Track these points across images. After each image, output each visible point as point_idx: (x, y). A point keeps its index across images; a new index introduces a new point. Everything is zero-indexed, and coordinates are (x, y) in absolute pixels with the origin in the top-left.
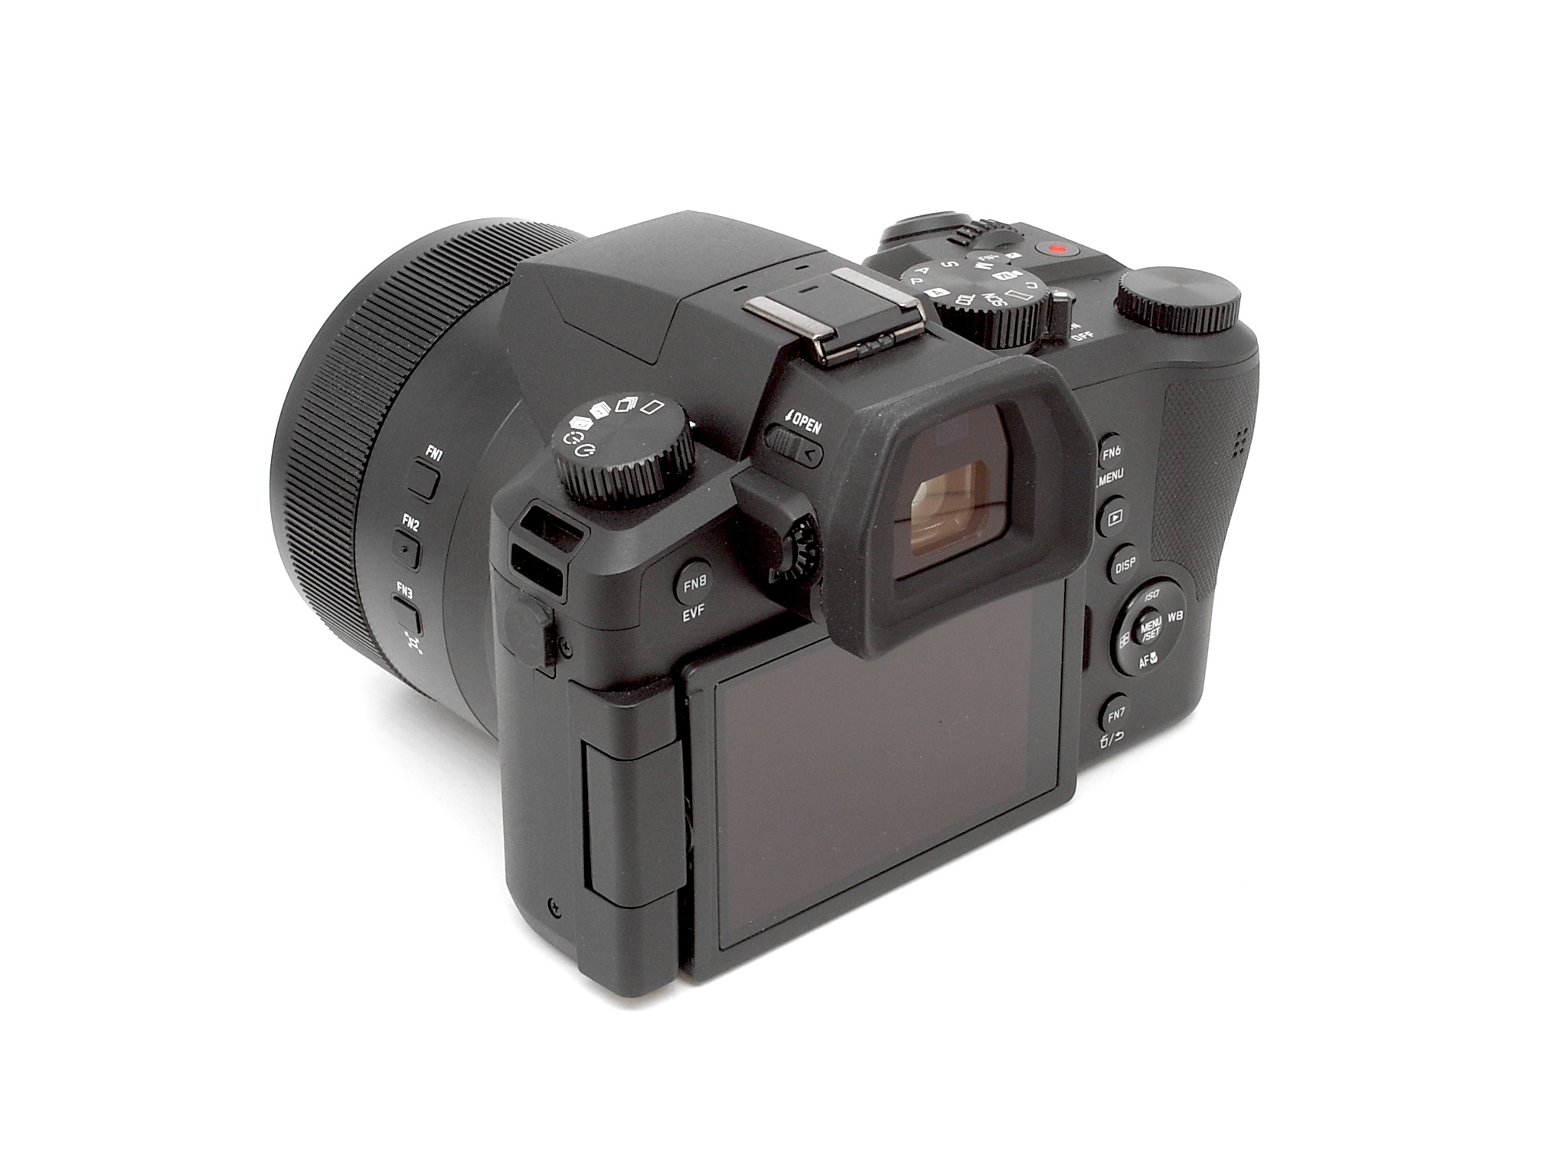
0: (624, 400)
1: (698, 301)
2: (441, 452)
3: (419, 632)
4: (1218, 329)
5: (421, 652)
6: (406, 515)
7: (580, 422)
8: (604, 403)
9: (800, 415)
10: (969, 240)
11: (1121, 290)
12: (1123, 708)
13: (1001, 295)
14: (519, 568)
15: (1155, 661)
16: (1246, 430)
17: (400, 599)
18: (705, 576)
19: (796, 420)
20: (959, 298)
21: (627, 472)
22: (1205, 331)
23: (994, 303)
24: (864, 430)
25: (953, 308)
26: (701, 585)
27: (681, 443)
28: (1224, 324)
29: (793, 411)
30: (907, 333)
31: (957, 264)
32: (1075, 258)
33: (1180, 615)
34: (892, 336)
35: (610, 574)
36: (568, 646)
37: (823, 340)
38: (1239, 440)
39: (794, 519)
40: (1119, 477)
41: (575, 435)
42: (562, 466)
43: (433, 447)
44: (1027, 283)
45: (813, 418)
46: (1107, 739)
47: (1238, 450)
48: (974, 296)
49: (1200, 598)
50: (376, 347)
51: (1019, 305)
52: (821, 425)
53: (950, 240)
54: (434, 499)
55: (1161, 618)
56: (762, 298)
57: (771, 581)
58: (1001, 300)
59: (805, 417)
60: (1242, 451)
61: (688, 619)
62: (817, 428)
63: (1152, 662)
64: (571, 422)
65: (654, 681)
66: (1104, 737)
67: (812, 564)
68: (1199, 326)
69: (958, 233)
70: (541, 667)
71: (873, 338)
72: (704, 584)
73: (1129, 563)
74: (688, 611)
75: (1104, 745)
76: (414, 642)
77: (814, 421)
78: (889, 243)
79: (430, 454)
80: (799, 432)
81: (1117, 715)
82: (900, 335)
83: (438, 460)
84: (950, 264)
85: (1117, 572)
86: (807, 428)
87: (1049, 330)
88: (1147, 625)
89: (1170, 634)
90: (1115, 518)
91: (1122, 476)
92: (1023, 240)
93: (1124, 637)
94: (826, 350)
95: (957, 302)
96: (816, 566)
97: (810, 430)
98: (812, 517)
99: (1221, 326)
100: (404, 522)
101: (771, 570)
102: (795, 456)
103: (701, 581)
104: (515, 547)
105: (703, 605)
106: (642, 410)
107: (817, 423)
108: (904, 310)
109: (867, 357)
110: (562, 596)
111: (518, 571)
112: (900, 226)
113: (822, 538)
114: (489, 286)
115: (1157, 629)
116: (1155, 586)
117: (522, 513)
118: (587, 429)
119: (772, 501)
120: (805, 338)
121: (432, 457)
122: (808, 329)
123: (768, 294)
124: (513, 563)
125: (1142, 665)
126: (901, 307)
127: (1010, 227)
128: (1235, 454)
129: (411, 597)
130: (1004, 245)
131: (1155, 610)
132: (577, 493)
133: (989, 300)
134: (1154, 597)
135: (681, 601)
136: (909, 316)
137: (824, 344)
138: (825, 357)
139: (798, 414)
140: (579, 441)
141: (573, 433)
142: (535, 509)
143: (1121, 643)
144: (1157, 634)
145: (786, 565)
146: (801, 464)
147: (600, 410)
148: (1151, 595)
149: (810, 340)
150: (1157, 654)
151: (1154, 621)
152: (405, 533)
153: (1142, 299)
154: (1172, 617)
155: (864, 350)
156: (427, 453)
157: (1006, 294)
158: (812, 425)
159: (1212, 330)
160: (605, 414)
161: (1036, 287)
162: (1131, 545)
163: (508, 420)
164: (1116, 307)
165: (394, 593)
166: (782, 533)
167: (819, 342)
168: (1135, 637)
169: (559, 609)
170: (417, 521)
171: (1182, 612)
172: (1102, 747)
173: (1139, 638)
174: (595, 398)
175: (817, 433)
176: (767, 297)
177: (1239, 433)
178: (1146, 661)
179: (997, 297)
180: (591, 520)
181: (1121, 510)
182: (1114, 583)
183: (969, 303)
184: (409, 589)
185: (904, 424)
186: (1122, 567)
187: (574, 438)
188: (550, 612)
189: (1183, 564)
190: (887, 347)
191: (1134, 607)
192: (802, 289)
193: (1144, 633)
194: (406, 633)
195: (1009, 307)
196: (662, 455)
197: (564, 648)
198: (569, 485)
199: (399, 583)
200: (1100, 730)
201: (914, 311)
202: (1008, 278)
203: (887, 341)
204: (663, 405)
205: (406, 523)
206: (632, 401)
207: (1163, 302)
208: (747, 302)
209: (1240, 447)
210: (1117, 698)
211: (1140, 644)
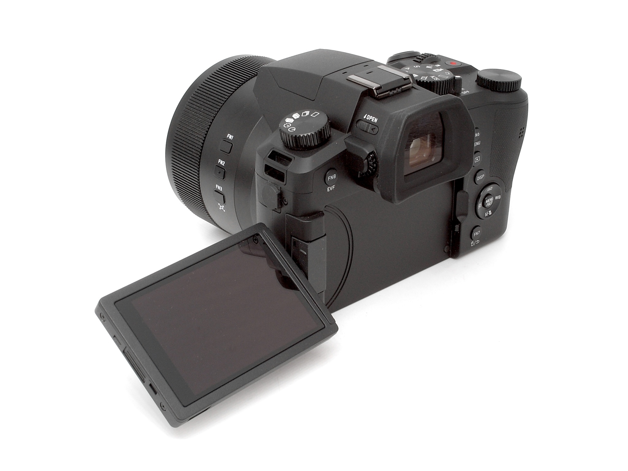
0: (304, 112)
1: (330, 77)
2: (233, 136)
3: (224, 203)
4: (514, 90)
5: (224, 211)
6: (220, 160)
7: (289, 120)
8: (297, 113)
9: (369, 116)
10: (421, 60)
11: (478, 76)
12: (479, 231)
13: (437, 77)
14: (267, 173)
15: (491, 214)
16: (524, 128)
17: (217, 191)
18: (335, 175)
19: (368, 118)
20: (422, 77)
21: (308, 137)
22: (509, 90)
23: (435, 79)
24: (394, 120)
25: (420, 81)
26: (334, 178)
27: (327, 126)
28: (516, 88)
29: (366, 115)
30: (406, 88)
31: (419, 67)
32: (460, 66)
33: (499, 197)
34: (401, 88)
35: (303, 173)
36: (286, 201)
37: (377, 89)
38: (521, 132)
39: (368, 153)
40: (479, 144)
41: (288, 124)
42: (284, 135)
43: (229, 135)
44: (446, 73)
45: (374, 117)
46: (473, 243)
47: (521, 135)
48: (427, 77)
49: (506, 191)
50: (207, 99)
51: (444, 80)
52: (377, 119)
53: (414, 60)
54: (230, 153)
55: (493, 198)
56: (353, 75)
57: (359, 177)
58: (437, 78)
59: (371, 117)
60: (522, 136)
61: (329, 191)
62: (376, 120)
63: (489, 214)
64: (286, 120)
65: (317, 213)
66: (472, 242)
67: (374, 170)
68: (507, 89)
69: (417, 58)
70: (276, 209)
71: (394, 89)
72: (335, 178)
73: (482, 176)
74: (329, 188)
75: (472, 245)
76: (222, 207)
77: (374, 118)
78: (390, 63)
79: (228, 137)
80: (369, 122)
81: (477, 234)
82: (404, 88)
83: (232, 139)
84: (417, 67)
85: (478, 180)
86: (372, 121)
87: (454, 90)
88: (488, 200)
89: (496, 204)
90: (477, 159)
91: (480, 144)
92: (440, 61)
93: (480, 204)
94: (378, 92)
95: (421, 79)
96: (376, 171)
97: (373, 121)
98: (375, 152)
99: (515, 89)
100: (219, 163)
101: (360, 172)
102: (368, 130)
103: (334, 176)
104: (266, 165)
105: (334, 186)
106: (311, 115)
107: (376, 119)
108: (405, 79)
109: (392, 96)
110: (284, 182)
111: (267, 174)
112: (394, 56)
113: (378, 159)
114: (248, 76)
115: (492, 202)
116: (491, 186)
117: (268, 153)
118: (292, 122)
119: (360, 147)
120: (371, 89)
121: (229, 138)
122: (371, 86)
123: (355, 74)
124: (265, 171)
125: (486, 215)
126: (404, 78)
127: (435, 56)
128: (520, 137)
129: (221, 190)
130: (434, 62)
131: (491, 195)
132: (289, 145)
133: (433, 78)
134: (491, 190)
135: (327, 183)
136: (407, 81)
137: (377, 91)
138: (377, 95)
139: (368, 116)
140: (289, 126)
141: (287, 124)
142: (273, 152)
143: (479, 206)
144: (492, 204)
145: (365, 170)
146: (370, 133)
147: (296, 116)
148: (489, 189)
149: (373, 89)
150: (491, 211)
151: (490, 199)
152: (219, 166)
153: (486, 79)
154: (496, 198)
155: (391, 93)
156: (227, 137)
157: (439, 76)
158: (374, 119)
159: (512, 90)
160: (298, 117)
161: (449, 74)
162: (483, 170)
163: (258, 124)
164: (476, 83)
165: (214, 189)
166: (364, 158)
167: (375, 90)
168: (483, 205)
169: (283, 187)
170: (224, 162)
171: (500, 196)
172: (472, 246)
173: (485, 205)
174: (294, 112)
175: (376, 122)
176: (355, 75)
177: (521, 129)
178: (487, 214)
179: (435, 77)
180: (294, 154)
181: (479, 157)
182: (477, 184)
183: (426, 79)
184: (221, 187)
185: (409, 117)
186: (479, 178)
187: (288, 125)
188: (279, 189)
189: (501, 178)
190: (399, 92)
191: (483, 194)
192: (368, 72)
193: (487, 203)
194: (219, 204)
195: (440, 80)
196: (320, 130)
197: (284, 201)
198: (286, 143)
199: (217, 185)
200: (470, 239)
201: (409, 79)
202: (438, 71)
203: (399, 90)
204: (319, 113)
205: (220, 163)
206: (307, 113)
207: (494, 80)
208: (348, 77)
209: (521, 134)
210: (477, 227)
211: (485, 207)
